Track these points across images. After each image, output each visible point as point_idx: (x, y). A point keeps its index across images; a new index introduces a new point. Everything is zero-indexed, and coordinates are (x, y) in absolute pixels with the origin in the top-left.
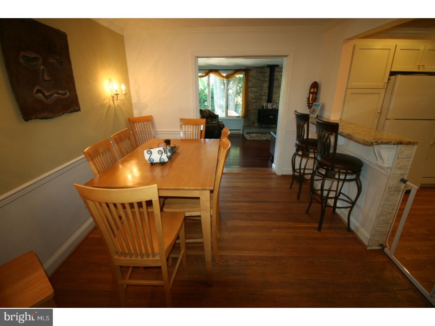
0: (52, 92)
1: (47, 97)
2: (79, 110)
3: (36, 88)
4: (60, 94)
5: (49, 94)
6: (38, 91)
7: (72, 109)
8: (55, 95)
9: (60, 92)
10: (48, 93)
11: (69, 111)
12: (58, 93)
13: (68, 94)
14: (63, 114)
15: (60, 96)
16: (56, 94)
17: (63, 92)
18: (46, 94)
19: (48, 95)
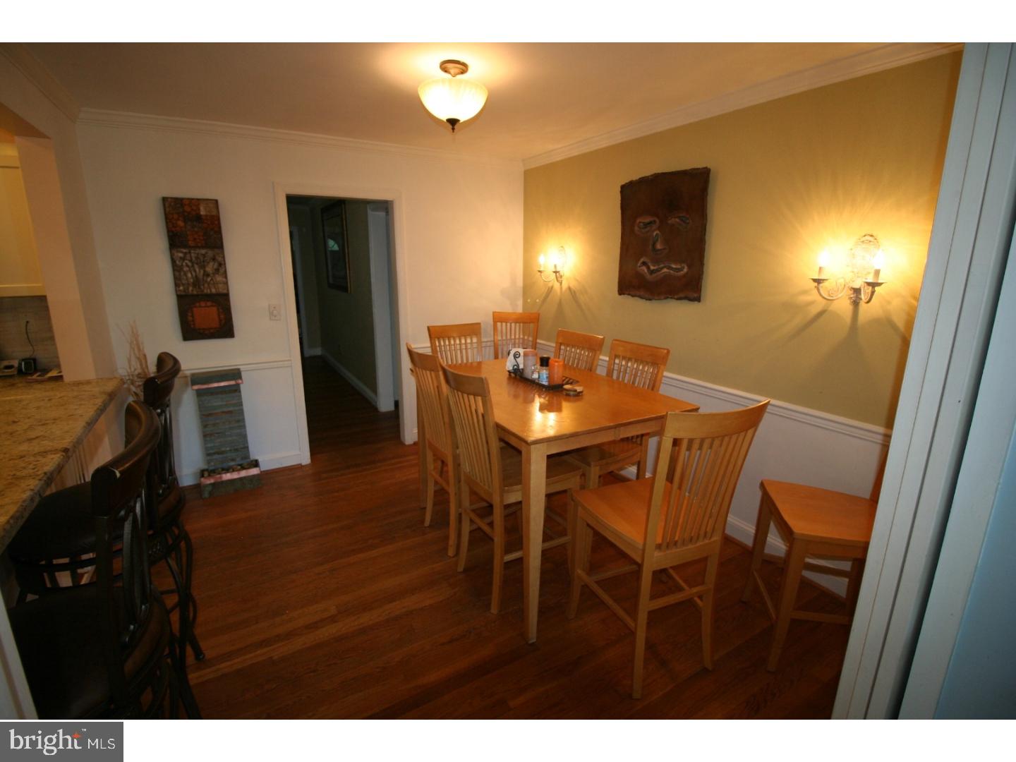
0: (662, 266)
1: (652, 272)
2: (698, 299)
3: (642, 260)
4: (672, 269)
5: (655, 268)
6: (644, 263)
7: (682, 295)
8: (665, 270)
9: (674, 266)
10: (654, 266)
11: (676, 297)
12: (669, 268)
13: (685, 270)
14: (666, 298)
15: (671, 271)
16: (668, 269)
17: (679, 266)
18: (652, 268)
19: (654, 270)
